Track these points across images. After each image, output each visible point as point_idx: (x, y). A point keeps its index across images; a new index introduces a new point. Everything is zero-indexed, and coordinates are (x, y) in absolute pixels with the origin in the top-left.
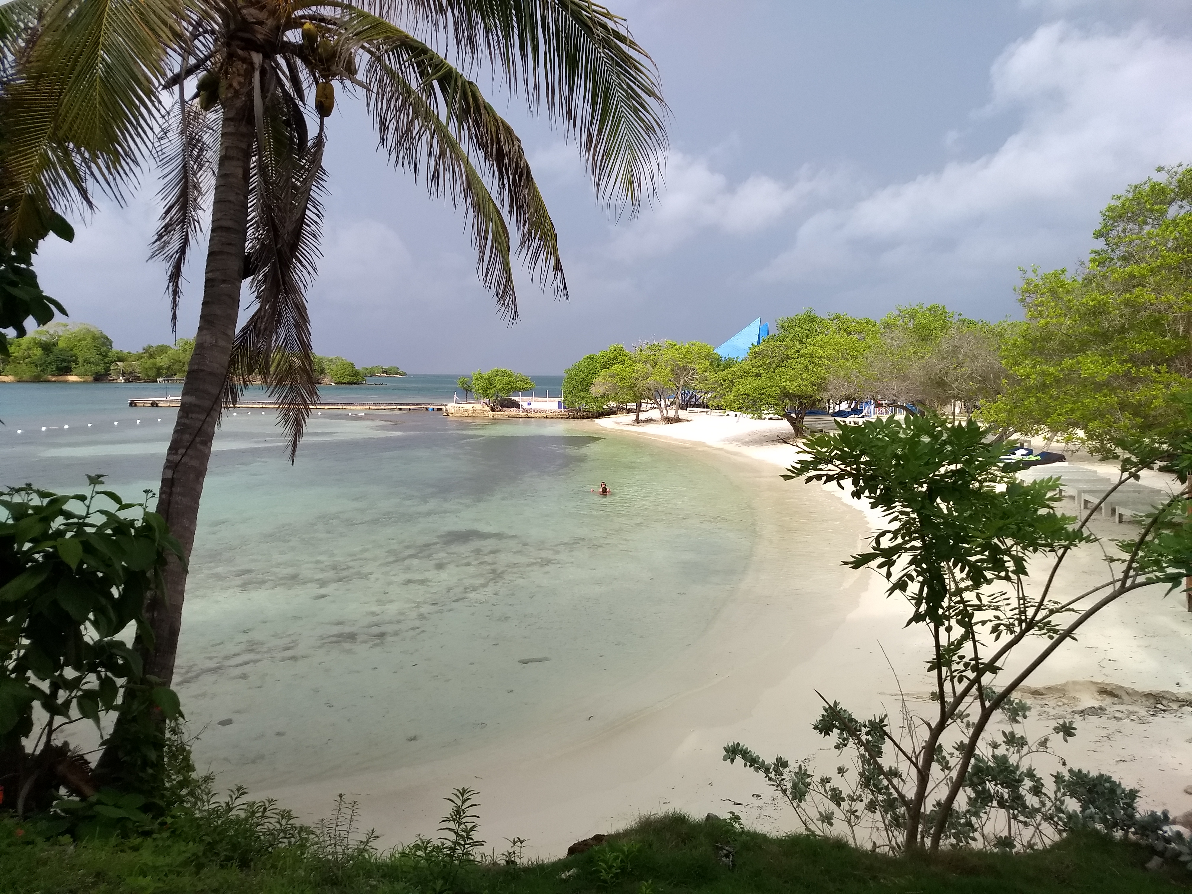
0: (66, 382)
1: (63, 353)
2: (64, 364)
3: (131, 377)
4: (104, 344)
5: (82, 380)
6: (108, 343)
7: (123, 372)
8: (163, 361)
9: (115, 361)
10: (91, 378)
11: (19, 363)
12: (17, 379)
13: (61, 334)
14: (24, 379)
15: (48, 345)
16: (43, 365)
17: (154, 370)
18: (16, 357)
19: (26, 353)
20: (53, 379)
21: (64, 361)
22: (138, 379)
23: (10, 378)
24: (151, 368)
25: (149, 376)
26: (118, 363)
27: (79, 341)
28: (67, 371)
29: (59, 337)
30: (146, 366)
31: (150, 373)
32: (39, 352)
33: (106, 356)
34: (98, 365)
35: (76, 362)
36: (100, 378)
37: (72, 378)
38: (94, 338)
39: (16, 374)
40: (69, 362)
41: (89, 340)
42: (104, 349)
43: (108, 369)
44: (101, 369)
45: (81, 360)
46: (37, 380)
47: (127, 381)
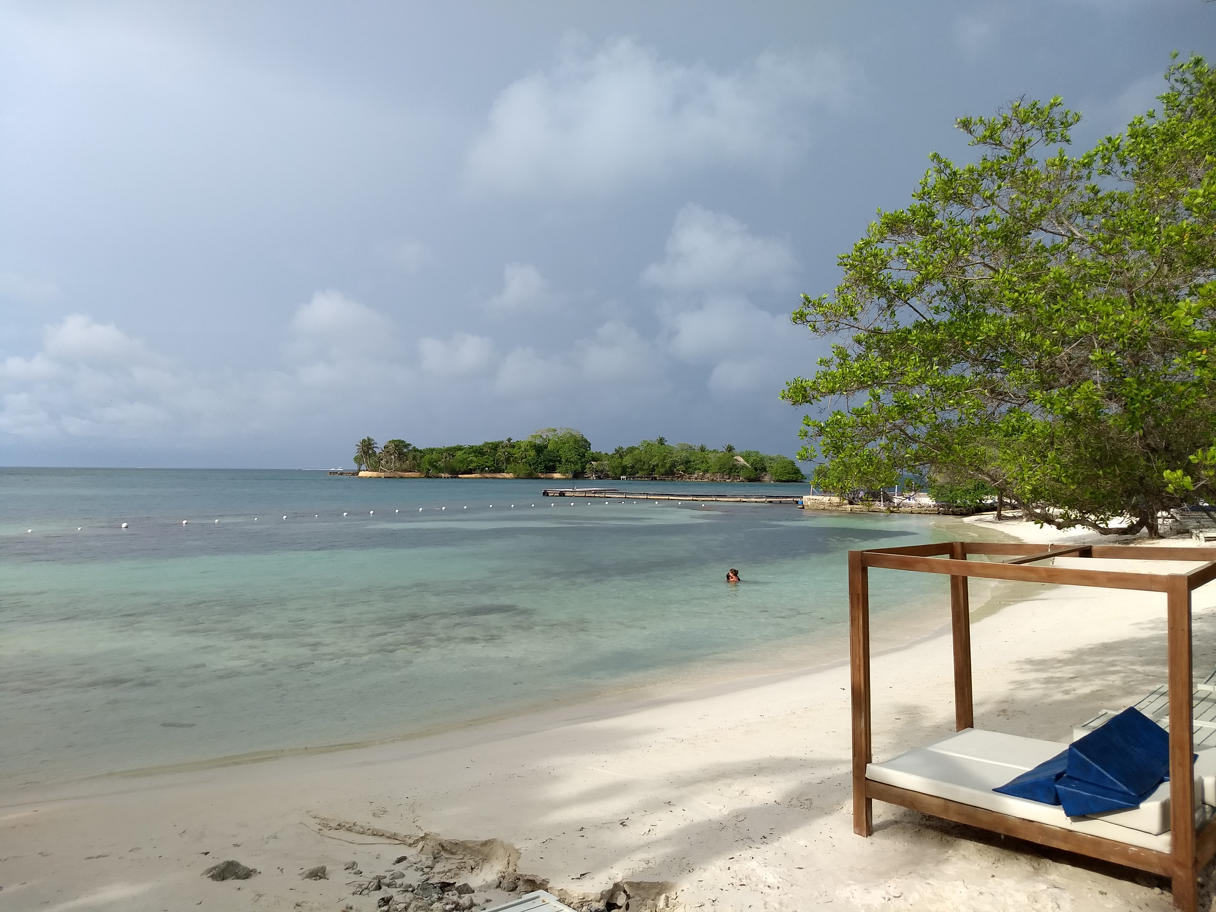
0: (552, 478)
1: (551, 454)
2: (551, 463)
3: (602, 475)
4: (584, 447)
5: (564, 477)
6: (588, 446)
7: (596, 471)
8: (628, 461)
9: (590, 461)
10: (570, 476)
11: (517, 463)
12: (516, 476)
13: (551, 438)
14: (521, 476)
15: (541, 447)
16: (534, 464)
17: (620, 468)
18: (516, 458)
19: (523, 454)
20: (542, 476)
21: (550, 460)
22: (607, 476)
23: (511, 475)
24: (618, 467)
25: (616, 474)
26: (592, 463)
27: (565, 443)
28: (553, 469)
29: (549, 440)
30: (614, 465)
31: (616, 472)
32: (533, 453)
33: (584, 456)
34: (577, 464)
35: (560, 462)
36: (578, 475)
37: (557, 475)
38: (576, 441)
39: (515, 472)
40: (555, 461)
41: (571, 443)
42: (583, 450)
43: (584, 468)
44: (578, 467)
45: (564, 460)
46: (530, 476)
47: (599, 478)
